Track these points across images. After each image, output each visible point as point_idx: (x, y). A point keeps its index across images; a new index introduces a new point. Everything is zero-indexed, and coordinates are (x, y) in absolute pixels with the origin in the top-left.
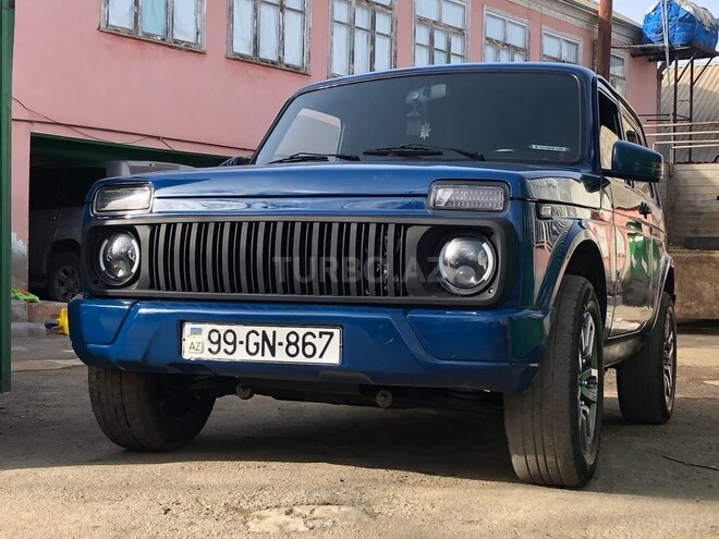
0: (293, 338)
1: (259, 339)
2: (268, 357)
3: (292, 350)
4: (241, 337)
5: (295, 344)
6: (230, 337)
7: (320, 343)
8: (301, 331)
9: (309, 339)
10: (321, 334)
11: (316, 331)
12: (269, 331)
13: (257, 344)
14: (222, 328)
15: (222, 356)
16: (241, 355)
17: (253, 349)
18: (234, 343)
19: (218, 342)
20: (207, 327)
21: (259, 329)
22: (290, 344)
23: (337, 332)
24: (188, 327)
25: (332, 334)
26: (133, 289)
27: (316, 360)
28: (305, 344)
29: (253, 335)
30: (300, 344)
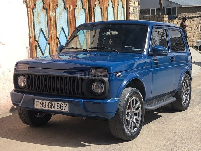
0: (58, 105)
1: (51, 105)
2: (53, 109)
3: (58, 107)
4: (47, 104)
5: (59, 106)
6: (45, 104)
7: (64, 106)
8: (60, 103)
9: (62, 105)
10: (64, 104)
11: (63, 103)
12: (53, 103)
13: (50, 106)
14: (43, 101)
15: (43, 108)
16: (47, 108)
17: (50, 107)
18: (46, 105)
19: (42, 105)
20: (40, 101)
21: (51, 102)
22: (58, 106)
23: (68, 104)
24: (36, 100)
25: (67, 104)
26: (25, 90)
27: (63, 110)
28: (61, 106)
29: (50, 103)
30: (60, 106)
